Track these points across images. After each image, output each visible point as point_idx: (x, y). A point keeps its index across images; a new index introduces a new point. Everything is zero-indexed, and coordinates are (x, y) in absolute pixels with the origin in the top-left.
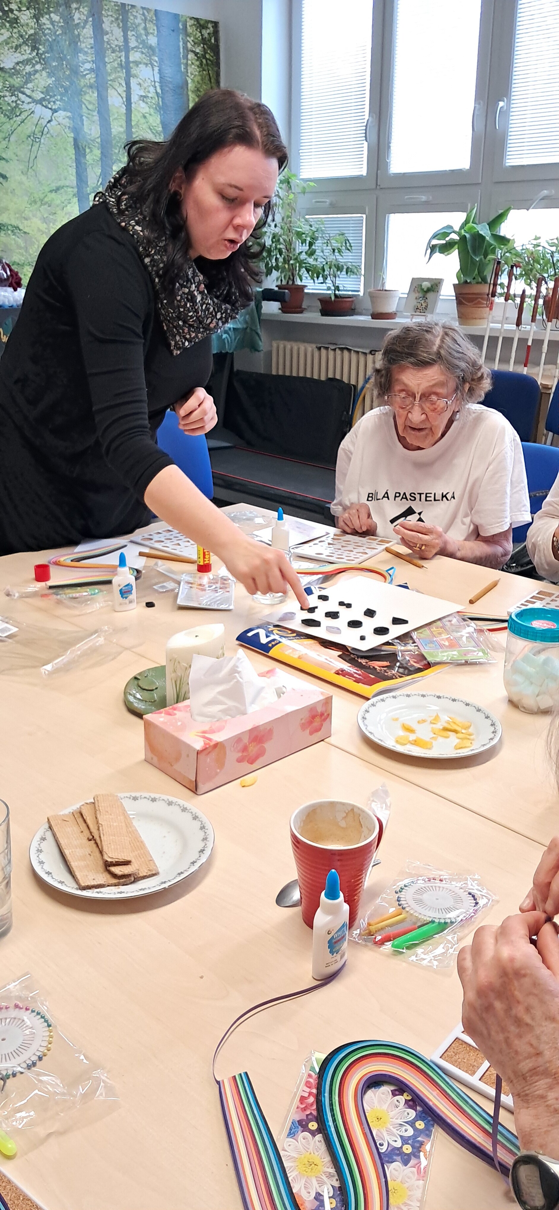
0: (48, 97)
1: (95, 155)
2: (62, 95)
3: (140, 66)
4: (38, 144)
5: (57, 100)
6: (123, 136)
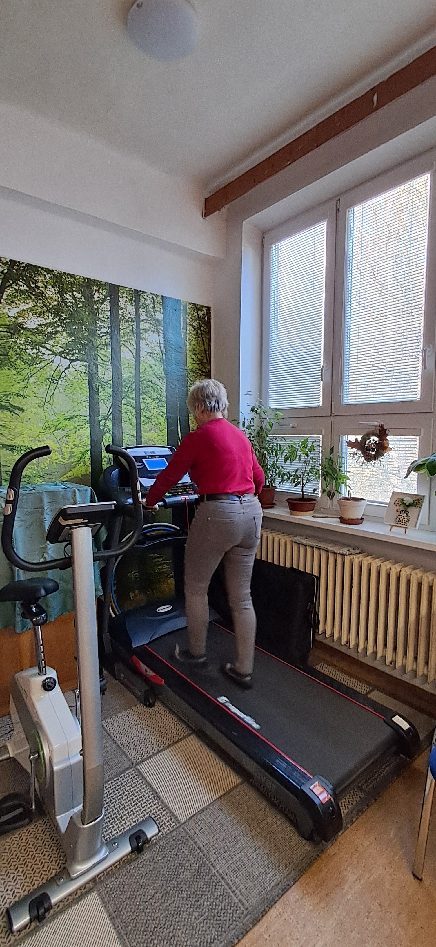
0: (67, 351)
1: (107, 393)
2: (79, 349)
3: (148, 332)
4: (56, 384)
5: (75, 353)
6: (133, 380)
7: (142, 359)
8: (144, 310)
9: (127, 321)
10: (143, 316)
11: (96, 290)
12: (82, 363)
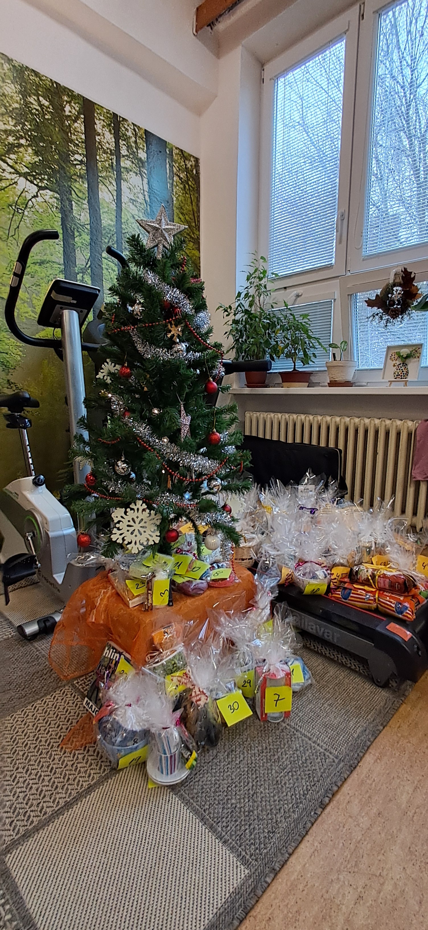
0: (34, 173)
1: (84, 240)
2: (49, 174)
3: (130, 173)
4: (21, 215)
5: (44, 179)
6: (113, 229)
7: (123, 205)
8: (124, 142)
9: (105, 152)
10: (124, 151)
11: (67, 102)
12: (52, 193)
